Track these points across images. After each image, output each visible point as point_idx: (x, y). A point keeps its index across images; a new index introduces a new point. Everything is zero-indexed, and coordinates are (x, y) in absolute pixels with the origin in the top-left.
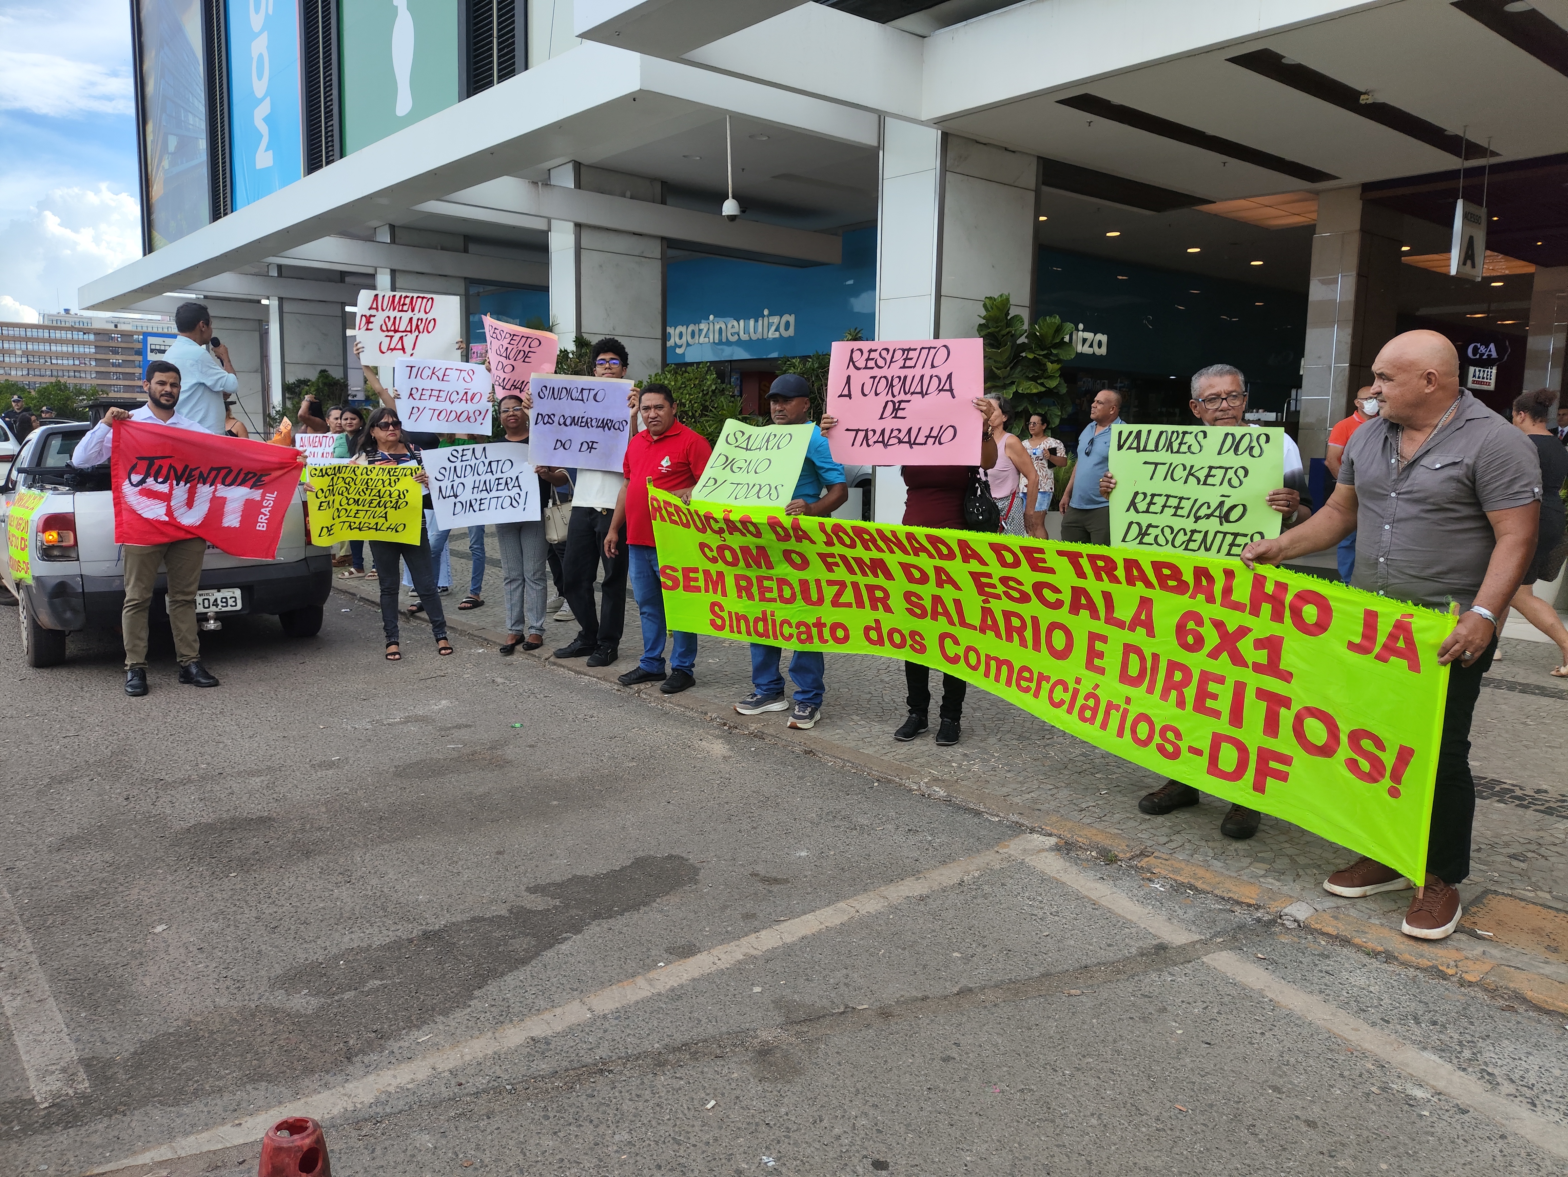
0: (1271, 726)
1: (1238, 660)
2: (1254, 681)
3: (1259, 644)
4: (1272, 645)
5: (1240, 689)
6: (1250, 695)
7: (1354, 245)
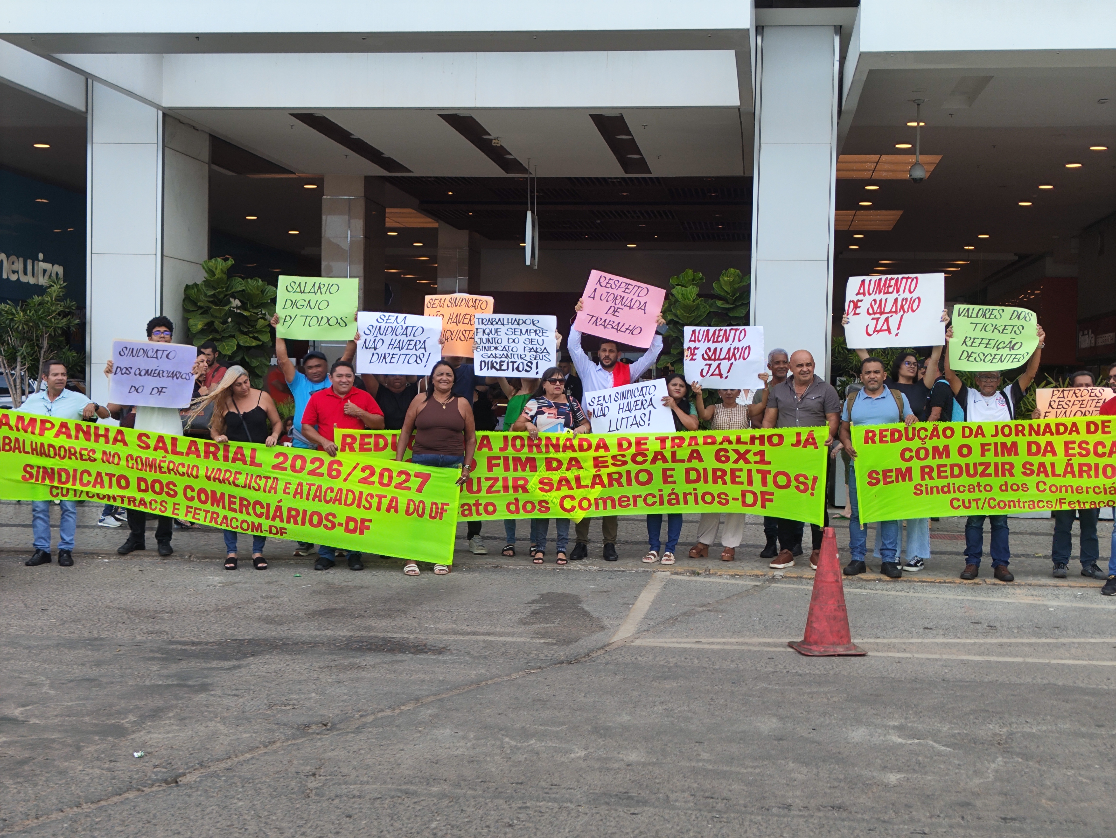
0: (764, 483)
1: (748, 462)
2: (754, 467)
3: (755, 454)
4: (762, 453)
5: (749, 471)
6: (754, 472)
7: (360, 207)
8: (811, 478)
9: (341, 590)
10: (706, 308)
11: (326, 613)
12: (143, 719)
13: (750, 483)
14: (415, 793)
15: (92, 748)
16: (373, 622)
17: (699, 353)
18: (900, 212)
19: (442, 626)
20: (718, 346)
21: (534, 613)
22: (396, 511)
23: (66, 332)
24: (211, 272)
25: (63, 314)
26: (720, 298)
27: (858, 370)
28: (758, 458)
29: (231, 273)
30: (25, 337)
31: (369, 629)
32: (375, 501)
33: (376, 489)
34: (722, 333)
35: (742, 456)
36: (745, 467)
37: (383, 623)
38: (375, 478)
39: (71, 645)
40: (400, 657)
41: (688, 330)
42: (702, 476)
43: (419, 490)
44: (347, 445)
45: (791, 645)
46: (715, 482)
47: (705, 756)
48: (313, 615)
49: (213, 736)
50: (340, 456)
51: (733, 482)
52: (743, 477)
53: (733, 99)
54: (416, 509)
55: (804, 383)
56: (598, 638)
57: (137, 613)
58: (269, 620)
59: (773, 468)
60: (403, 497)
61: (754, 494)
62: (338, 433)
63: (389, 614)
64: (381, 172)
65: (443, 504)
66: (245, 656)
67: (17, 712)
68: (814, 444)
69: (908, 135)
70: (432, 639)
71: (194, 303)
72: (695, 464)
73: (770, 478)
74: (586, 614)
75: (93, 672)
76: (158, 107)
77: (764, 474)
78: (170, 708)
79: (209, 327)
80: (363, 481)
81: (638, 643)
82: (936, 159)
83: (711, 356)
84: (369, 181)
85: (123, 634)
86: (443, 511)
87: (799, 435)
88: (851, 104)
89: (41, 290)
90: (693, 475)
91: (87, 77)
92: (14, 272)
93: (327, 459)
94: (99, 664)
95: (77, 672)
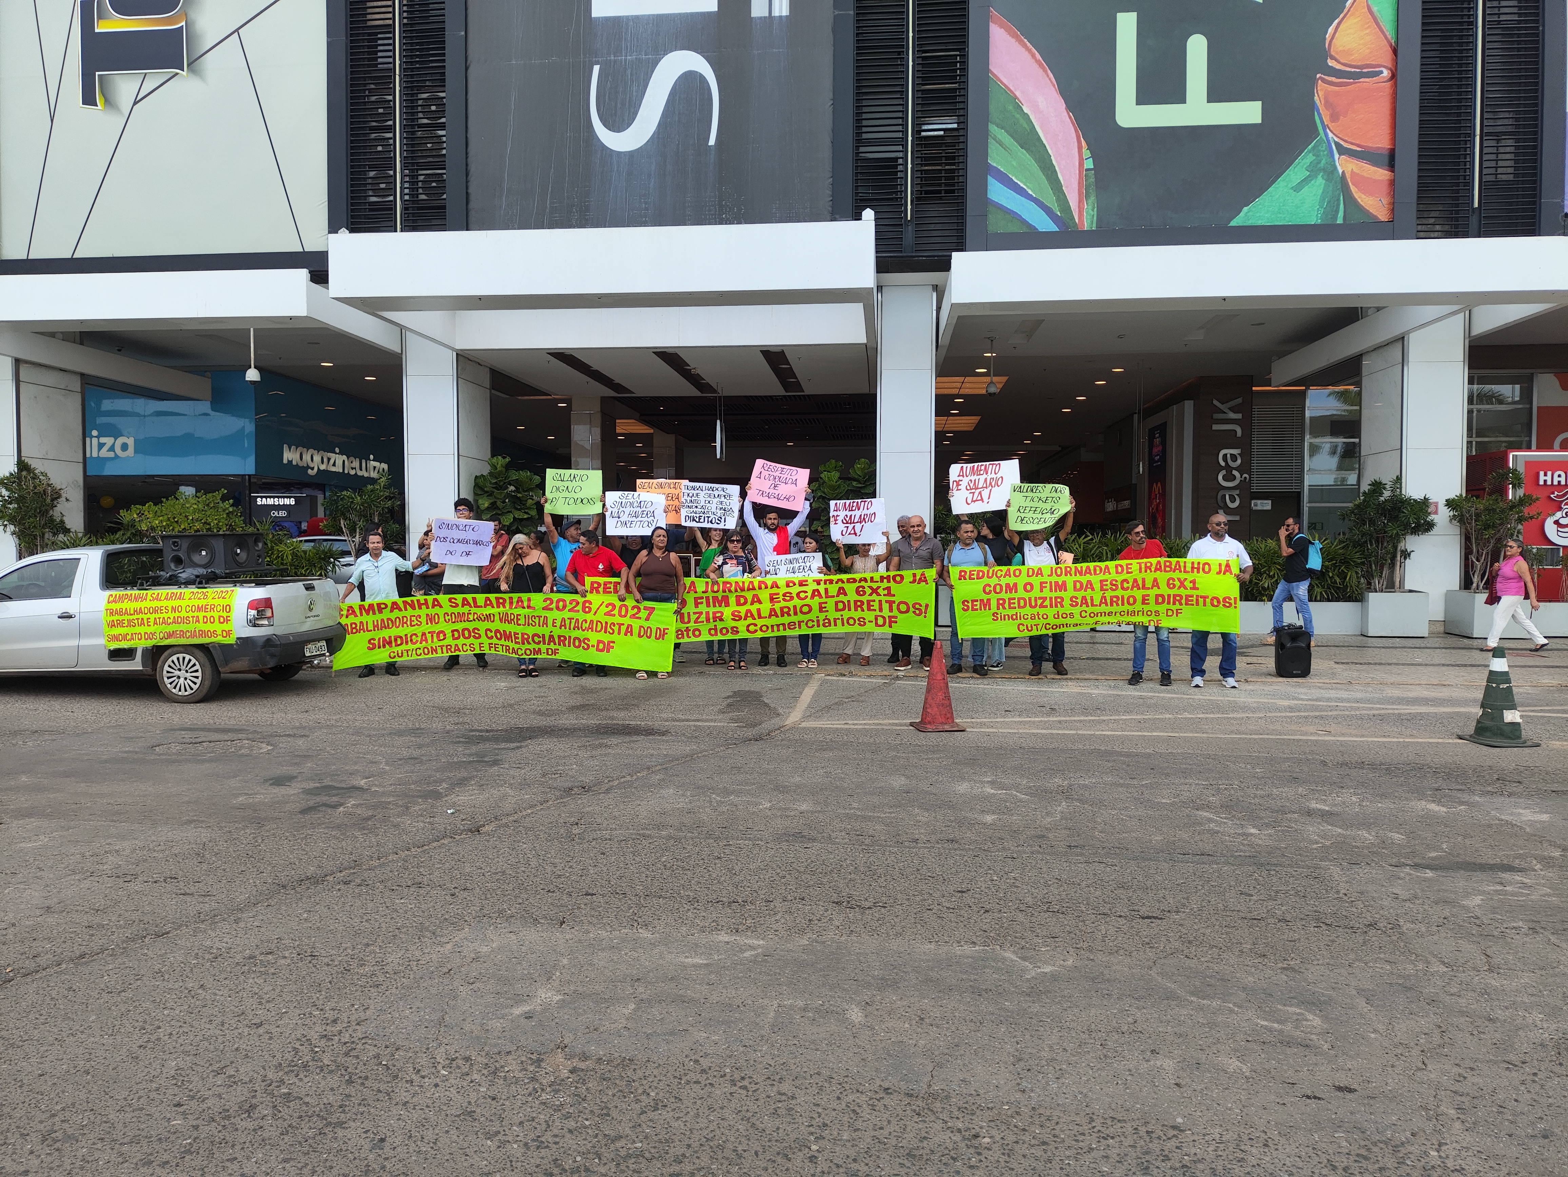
0: (891, 610)
1: (879, 595)
2: (884, 599)
3: (884, 589)
4: (888, 589)
5: (880, 601)
6: (883, 602)
7: (598, 418)
8: (924, 605)
9: (591, 691)
10: (845, 487)
11: (582, 707)
12: (453, 786)
13: (881, 610)
14: (649, 836)
15: (417, 808)
16: (615, 714)
17: (840, 519)
18: (979, 418)
19: (664, 715)
20: (853, 513)
21: (729, 705)
22: (632, 635)
23: (391, 511)
24: (494, 467)
25: (389, 498)
26: (855, 480)
27: (955, 529)
28: (886, 592)
29: (508, 467)
30: (361, 515)
31: (612, 718)
32: (616, 628)
33: (617, 619)
34: (855, 504)
35: (875, 591)
36: (877, 598)
37: (622, 714)
38: (616, 612)
39: (400, 733)
40: (635, 738)
41: (832, 503)
42: (847, 606)
43: (647, 619)
44: (595, 589)
45: (912, 724)
46: (856, 610)
47: (855, 805)
48: (572, 709)
49: (504, 797)
50: (589, 597)
51: (869, 609)
52: (876, 605)
53: (861, 338)
54: (646, 632)
55: (917, 539)
56: (776, 722)
57: (446, 710)
58: (541, 713)
59: (897, 599)
60: (636, 624)
61: (884, 618)
62: (588, 580)
63: (626, 708)
64: (613, 394)
65: (664, 629)
66: (525, 739)
67: (362, 783)
68: (926, 581)
69: (985, 363)
70: (657, 725)
71: (482, 489)
72: (842, 598)
73: (895, 606)
74: (766, 705)
75: (416, 753)
76: (453, 349)
77: (891, 603)
78: (472, 778)
79: (493, 506)
80: (607, 614)
81: (803, 725)
82: (1004, 379)
83: (848, 521)
84: (604, 400)
85: (437, 725)
86: (665, 634)
87: (914, 575)
88: (945, 341)
89: (373, 481)
90: (840, 606)
91: (402, 328)
92: (352, 469)
93: (581, 600)
94: (420, 747)
95: (405, 753)
